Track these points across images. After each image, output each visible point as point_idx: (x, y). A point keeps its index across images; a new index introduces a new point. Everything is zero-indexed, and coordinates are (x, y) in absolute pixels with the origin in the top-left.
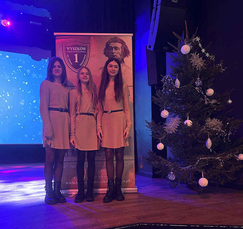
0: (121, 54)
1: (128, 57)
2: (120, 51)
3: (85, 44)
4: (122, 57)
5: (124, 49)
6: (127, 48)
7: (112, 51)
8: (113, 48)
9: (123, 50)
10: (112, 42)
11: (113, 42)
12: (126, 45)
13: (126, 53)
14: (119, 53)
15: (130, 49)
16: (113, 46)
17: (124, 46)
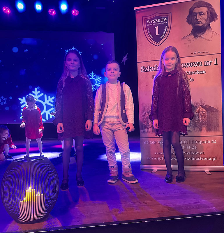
0: (207, 18)
1: (215, 21)
2: (205, 16)
3: (166, 15)
4: (208, 22)
5: (211, 13)
6: (215, 11)
7: (197, 17)
8: (197, 14)
9: (209, 14)
10: (196, 7)
11: (198, 7)
12: (212, 9)
13: (212, 17)
14: (204, 19)
15: (218, 11)
16: (197, 12)
17: (211, 9)
